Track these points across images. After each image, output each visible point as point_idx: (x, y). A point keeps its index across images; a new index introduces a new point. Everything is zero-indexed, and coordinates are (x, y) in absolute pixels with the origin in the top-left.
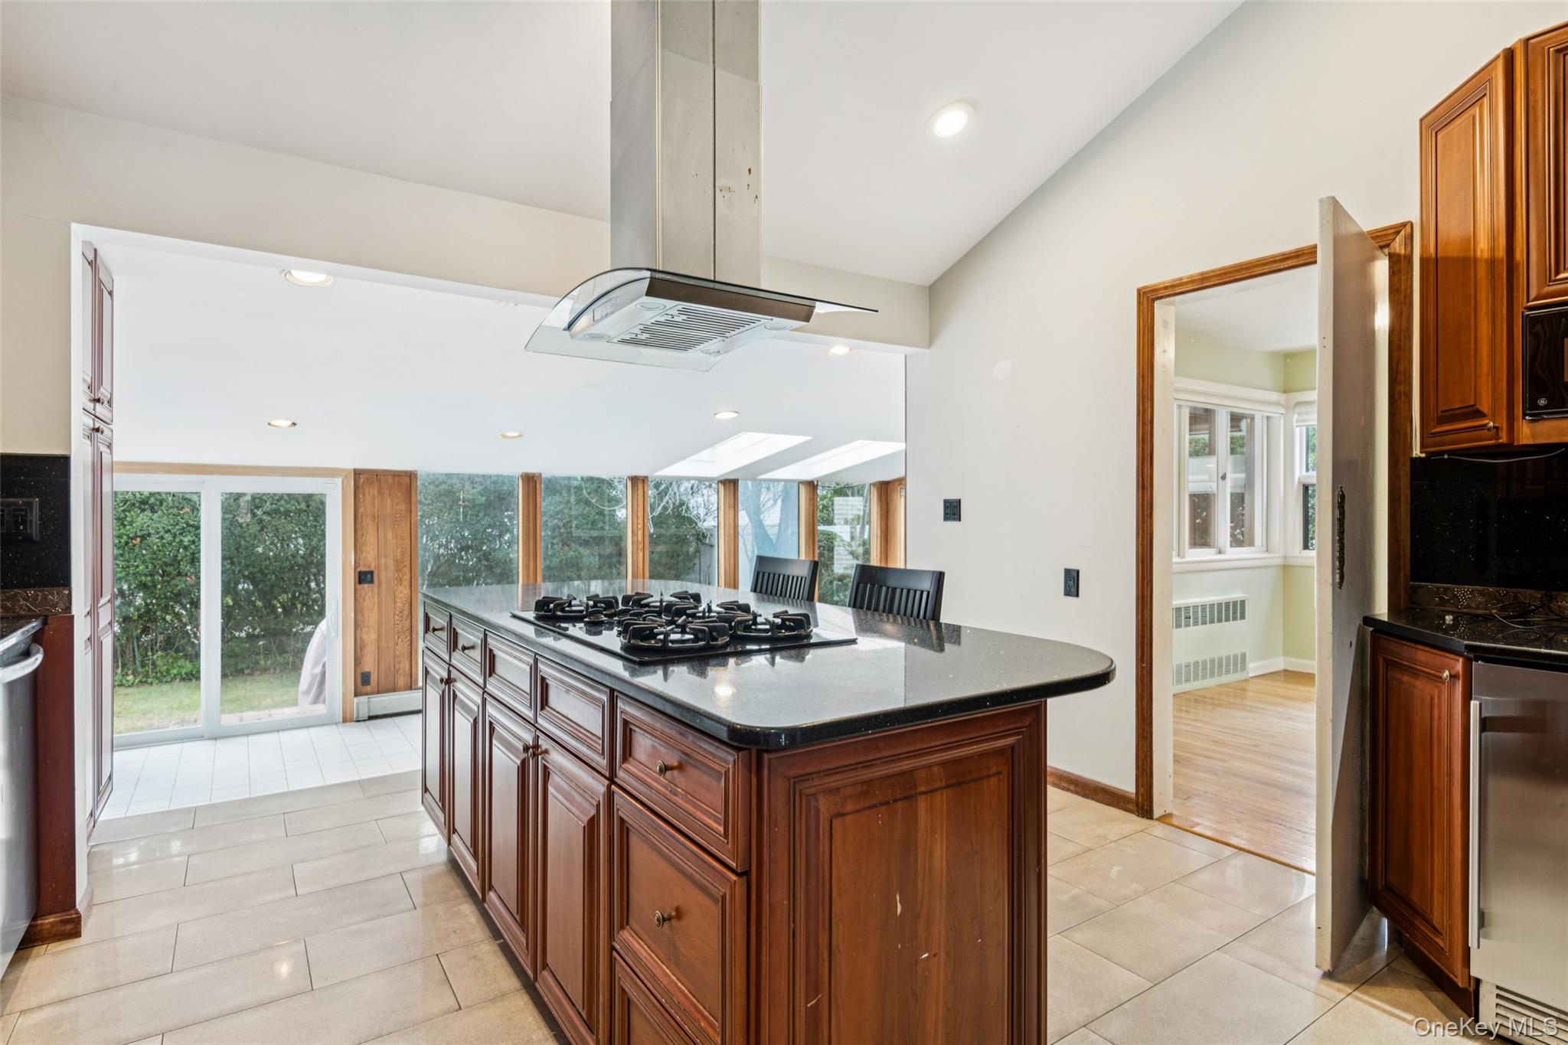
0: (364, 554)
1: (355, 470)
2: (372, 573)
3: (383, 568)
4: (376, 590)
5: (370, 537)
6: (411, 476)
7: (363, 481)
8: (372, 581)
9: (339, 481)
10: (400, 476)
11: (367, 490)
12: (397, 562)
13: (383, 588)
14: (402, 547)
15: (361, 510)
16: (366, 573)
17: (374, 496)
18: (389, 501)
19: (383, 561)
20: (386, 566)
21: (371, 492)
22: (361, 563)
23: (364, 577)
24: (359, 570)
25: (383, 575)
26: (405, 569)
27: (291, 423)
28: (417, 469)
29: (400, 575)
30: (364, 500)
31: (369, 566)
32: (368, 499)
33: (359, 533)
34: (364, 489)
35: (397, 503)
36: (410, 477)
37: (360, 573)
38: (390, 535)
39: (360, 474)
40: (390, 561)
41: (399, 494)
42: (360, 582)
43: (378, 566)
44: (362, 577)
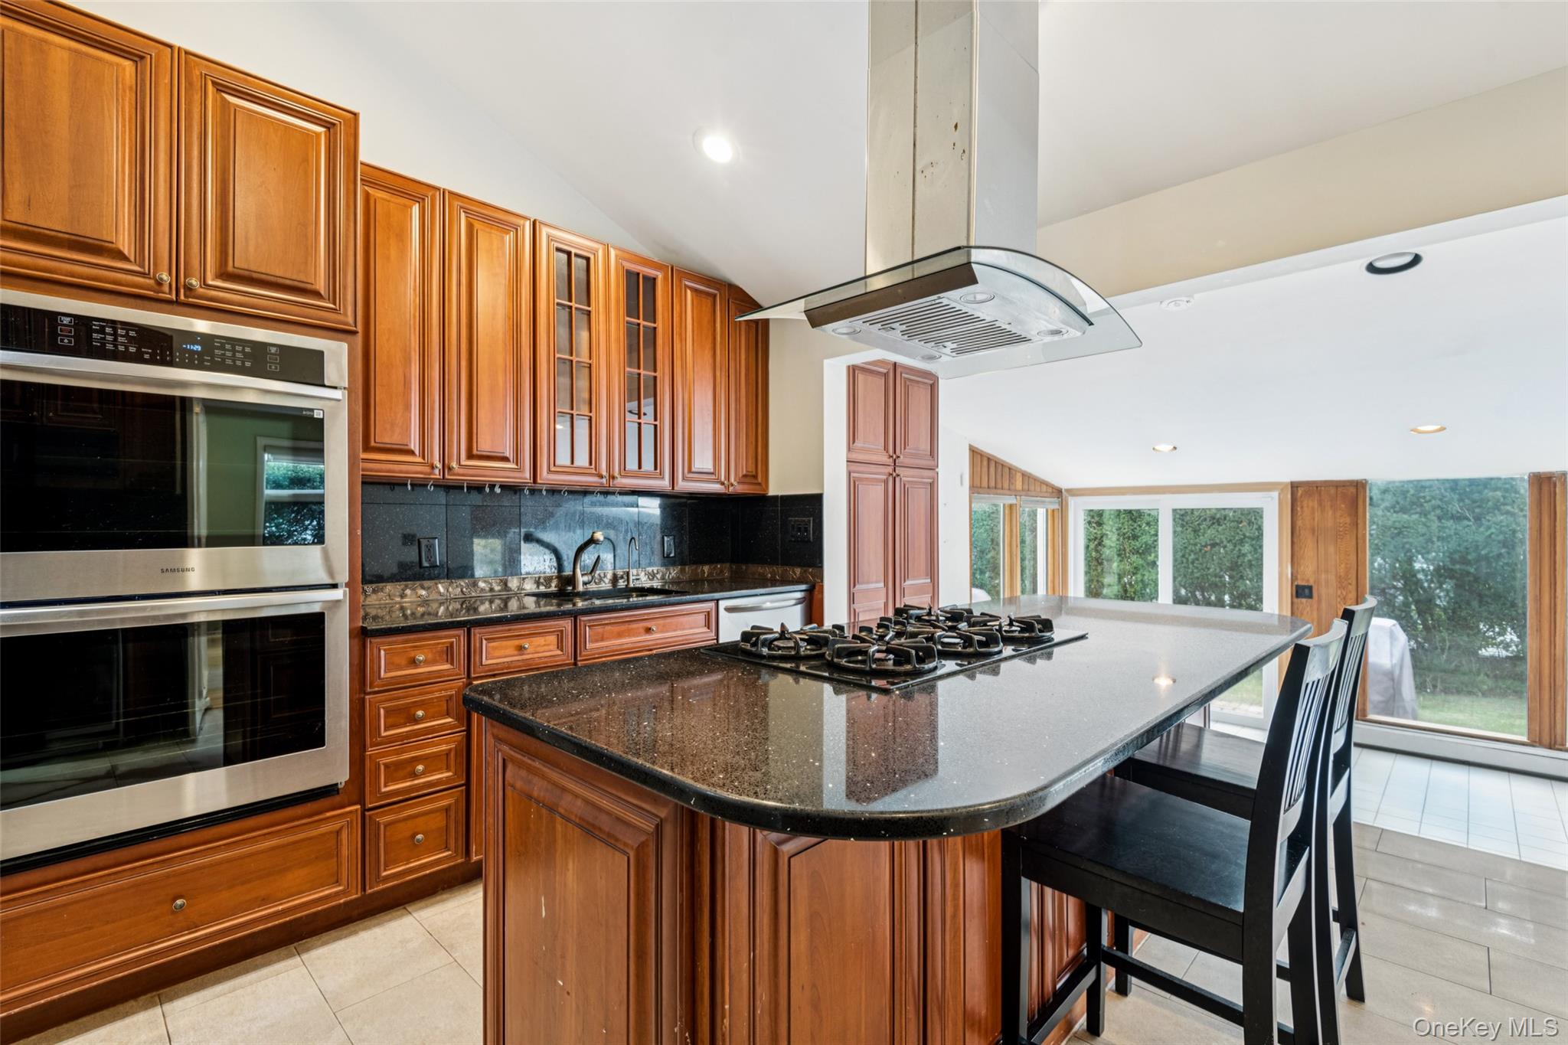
0: (1302, 568)
1: (1292, 484)
2: (1310, 588)
3: (1323, 583)
4: (1315, 606)
5: (1309, 551)
6: (1359, 486)
7: (1300, 494)
8: (1310, 596)
9: (1275, 494)
10: (1344, 486)
11: (1305, 504)
12: (1339, 579)
13: (1324, 605)
14: (1347, 564)
15: (1299, 523)
16: (1303, 587)
17: (1313, 508)
18: (1330, 513)
19: (1323, 576)
20: (1327, 582)
21: (1309, 505)
22: (1299, 577)
23: (1302, 592)
24: (1296, 583)
25: (1323, 591)
26: (1350, 586)
27: (1172, 447)
28: (1367, 478)
29: (1344, 593)
30: (1302, 512)
31: (1308, 581)
32: (1307, 511)
33: (1296, 548)
34: (1302, 502)
35: (1341, 516)
36: (1357, 486)
37: (1297, 586)
38: (1331, 549)
39: (1297, 487)
40: (1332, 577)
41: (1343, 506)
42: (1298, 596)
43: (1317, 581)
44: (1300, 591)
